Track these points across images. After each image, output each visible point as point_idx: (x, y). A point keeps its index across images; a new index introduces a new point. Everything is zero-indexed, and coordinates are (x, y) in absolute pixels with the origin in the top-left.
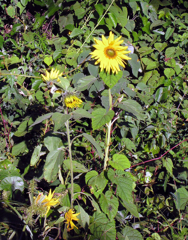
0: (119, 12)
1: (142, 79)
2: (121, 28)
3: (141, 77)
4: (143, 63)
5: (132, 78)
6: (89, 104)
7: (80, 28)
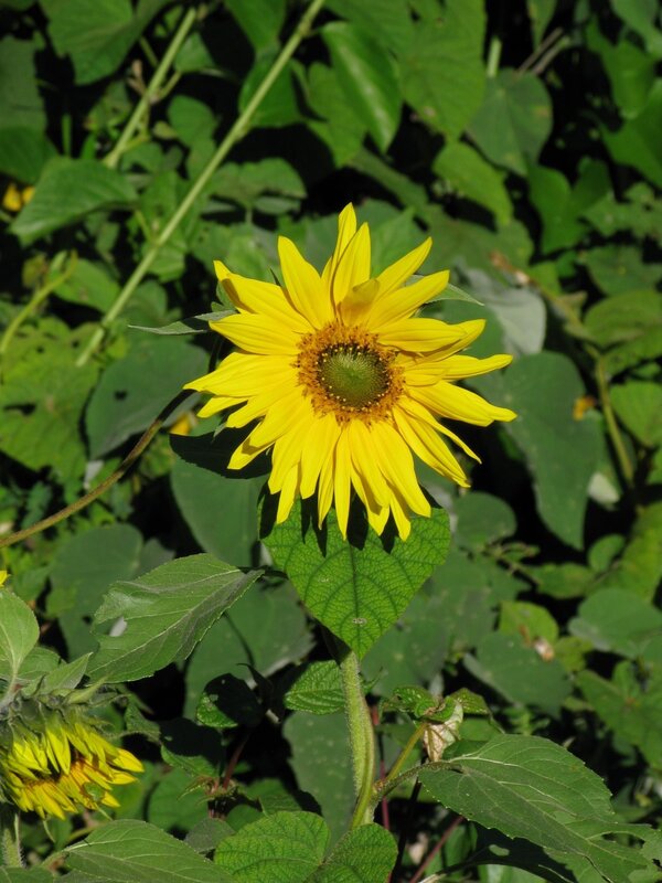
0: (415, 17)
1: (618, 557)
2: (437, 142)
3: (607, 546)
4: (621, 426)
5: (532, 551)
6: (194, 778)
7: (101, 154)
